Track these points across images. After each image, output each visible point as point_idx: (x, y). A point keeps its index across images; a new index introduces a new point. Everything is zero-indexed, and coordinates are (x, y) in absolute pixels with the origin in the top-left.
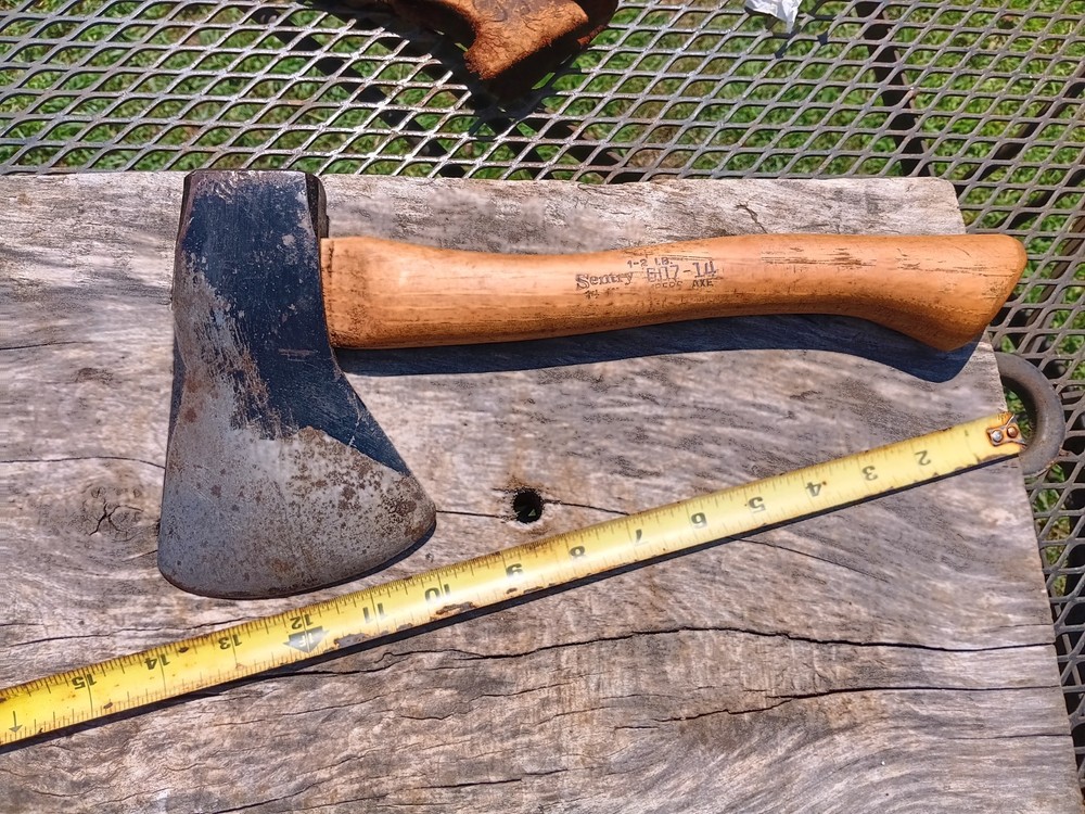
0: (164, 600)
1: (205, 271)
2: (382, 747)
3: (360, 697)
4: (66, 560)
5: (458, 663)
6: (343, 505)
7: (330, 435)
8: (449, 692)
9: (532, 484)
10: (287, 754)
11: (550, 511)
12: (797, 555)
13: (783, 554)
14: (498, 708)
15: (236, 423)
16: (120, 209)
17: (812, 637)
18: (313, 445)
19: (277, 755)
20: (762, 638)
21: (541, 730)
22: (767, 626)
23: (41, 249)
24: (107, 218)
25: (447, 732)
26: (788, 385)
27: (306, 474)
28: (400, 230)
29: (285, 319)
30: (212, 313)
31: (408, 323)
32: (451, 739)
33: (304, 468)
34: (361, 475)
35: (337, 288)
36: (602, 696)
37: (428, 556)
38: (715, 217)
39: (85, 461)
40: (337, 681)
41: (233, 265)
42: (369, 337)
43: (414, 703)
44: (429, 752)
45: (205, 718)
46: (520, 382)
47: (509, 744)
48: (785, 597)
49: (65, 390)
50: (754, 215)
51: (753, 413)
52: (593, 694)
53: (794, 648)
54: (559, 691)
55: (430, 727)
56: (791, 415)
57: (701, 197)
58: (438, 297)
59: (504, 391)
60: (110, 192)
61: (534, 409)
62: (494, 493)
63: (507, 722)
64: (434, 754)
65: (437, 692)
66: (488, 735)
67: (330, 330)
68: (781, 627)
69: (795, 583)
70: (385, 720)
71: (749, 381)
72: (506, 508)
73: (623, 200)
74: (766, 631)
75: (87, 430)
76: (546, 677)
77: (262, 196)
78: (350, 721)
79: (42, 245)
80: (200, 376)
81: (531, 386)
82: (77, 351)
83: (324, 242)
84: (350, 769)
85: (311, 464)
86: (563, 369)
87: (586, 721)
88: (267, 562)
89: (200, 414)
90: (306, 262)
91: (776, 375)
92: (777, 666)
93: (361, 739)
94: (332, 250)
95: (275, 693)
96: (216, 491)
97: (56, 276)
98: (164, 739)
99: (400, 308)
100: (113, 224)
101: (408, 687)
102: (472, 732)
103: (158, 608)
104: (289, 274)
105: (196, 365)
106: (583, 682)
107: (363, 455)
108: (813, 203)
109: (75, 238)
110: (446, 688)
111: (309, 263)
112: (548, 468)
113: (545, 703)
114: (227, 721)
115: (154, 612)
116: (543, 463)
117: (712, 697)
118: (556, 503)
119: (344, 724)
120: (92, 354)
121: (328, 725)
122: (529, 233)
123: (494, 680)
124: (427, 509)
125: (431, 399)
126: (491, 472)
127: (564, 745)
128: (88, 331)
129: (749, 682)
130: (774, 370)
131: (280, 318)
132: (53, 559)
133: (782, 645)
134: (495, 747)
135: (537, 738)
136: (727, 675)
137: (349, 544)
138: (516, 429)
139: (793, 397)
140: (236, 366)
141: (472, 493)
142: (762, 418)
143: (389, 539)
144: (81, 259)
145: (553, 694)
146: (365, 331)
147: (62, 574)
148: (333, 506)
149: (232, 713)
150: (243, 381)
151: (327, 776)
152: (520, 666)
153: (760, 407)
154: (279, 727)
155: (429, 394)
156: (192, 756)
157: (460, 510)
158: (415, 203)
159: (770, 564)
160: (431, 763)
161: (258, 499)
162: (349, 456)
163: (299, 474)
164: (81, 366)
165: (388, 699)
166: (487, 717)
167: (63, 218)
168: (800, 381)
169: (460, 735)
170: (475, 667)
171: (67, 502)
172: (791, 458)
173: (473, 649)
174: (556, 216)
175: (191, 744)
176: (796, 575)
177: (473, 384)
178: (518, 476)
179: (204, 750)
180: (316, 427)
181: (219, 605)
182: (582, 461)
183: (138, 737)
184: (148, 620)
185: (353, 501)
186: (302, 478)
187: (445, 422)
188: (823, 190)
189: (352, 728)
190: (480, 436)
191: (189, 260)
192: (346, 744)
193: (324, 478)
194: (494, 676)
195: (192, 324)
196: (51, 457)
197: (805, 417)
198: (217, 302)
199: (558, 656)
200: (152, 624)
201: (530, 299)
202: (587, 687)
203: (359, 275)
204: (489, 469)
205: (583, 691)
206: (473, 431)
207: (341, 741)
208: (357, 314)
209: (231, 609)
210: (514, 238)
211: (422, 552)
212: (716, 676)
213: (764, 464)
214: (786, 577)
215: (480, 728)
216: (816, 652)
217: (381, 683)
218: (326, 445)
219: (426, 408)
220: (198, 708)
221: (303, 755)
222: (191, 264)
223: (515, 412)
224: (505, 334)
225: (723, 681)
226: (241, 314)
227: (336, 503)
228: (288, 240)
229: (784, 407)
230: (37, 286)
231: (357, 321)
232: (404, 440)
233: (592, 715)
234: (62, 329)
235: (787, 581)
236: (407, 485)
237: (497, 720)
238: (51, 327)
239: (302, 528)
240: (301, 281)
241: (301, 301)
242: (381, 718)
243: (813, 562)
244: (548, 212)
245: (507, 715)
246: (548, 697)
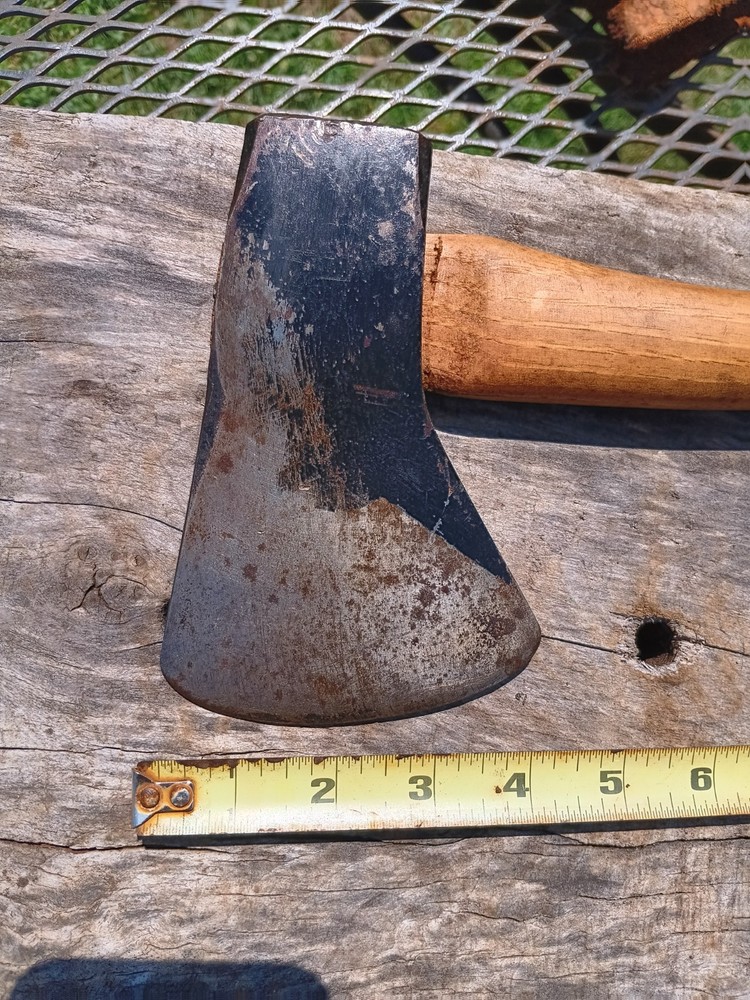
0: (164, 713)
1: (266, 262)
2: (440, 949)
3: (414, 879)
4: (36, 642)
5: (550, 849)
6: (418, 614)
7: (409, 513)
8: (534, 886)
9: (666, 612)
10: (311, 944)
11: (689, 654)
14: (598, 915)
15: (286, 481)
16: (145, 166)
18: (385, 524)
19: (298, 944)
21: (652, 950)
23: (35, 210)
24: (126, 177)
25: (526, 940)
27: (373, 564)
28: (514, 230)
29: (367, 343)
30: (269, 323)
31: (535, 367)
32: (531, 950)
33: (370, 555)
34: (445, 576)
35: (440, 302)
36: (736, 914)
37: (518, 696)
39: (71, 508)
40: (386, 853)
41: (305, 258)
42: (477, 381)
43: (486, 895)
44: (499, 962)
45: (206, 882)
46: (661, 466)
47: (607, 965)
49: (49, 406)
52: (725, 910)
54: (680, 901)
55: (504, 931)
58: (584, 334)
59: (637, 477)
60: (133, 142)
61: (676, 506)
62: (614, 619)
63: (608, 934)
64: (507, 967)
65: (518, 885)
66: (580, 949)
67: (423, 367)
70: (446, 914)
72: (627, 642)
75: (77, 465)
76: (666, 879)
77: (356, 162)
78: (399, 910)
79: (37, 204)
80: (242, 411)
81: (675, 474)
82: (69, 354)
83: (431, 239)
84: (394, 974)
85: (381, 551)
86: (723, 455)
87: (713, 945)
88: (309, 678)
89: (238, 463)
90: (406, 263)
93: (410, 935)
94: (438, 250)
95: (303, 860)
96: (250, 572)
97: (46, 245)
98: (148, 903)
99: (530, 344)
100: (135, 185)
101: (480, 873)
102: (559, 943)
103: (155, 723)
104: (381, 278)
105: (239, 394)
106: (713, 892)
107: (451, 547)
109: (82, 200)
110: (531, 881)
111: (411, 265)
112: (692, 592)
113: (661, 915)
114: (234, 890)
115: (148, 728)
116: (685, 586)
118: (698, 642)
119: (390, 913)
120: (91, 361)
121: (371, 912)
122: (688, 259)
123: (594, 879)
124: (529, 632)
125: (538, 477)
126: (613, 588)
127: (681, 973)
128: (88, 329)
131: (362, 340)
132: (17, 639)
134: (588, 966)
135: (644, 960)
137: (420, 667)
138: (652, 533)
140: (293, 402)
141: (585, 615)
143: (474, 668)
144: (87, 228)
145: (673, 906)
146: (475, 371)
147: (27, 661)
148: (405, 613)
149: (242, 880)
150: (301, 423)
151: (362, 980)
152: (631, 863)
154: (304, 907)
155: (536, 469)
156: (184, 932)
157: (567, 636)
158: (537, 200)
160: (502, 979)
161: (305, 590)
162: (433, 547)
163: (363, 562)
164: (75, 377)
165: (452, 887)
166: (581, 925)
167: (68, 170)
169: (542, 945)
170: (572, 856)
171: (44, 562)
174: (726, 240)
175: (184, 916)
177: (598, 460)
178: (652, 598)
179: (201, 926)
180: (392, 500)
181: (236, 728)
182: (738, 589)
183: (113, 898)
184: (141, 739)
185: (431, 609)
186: (367, 568)
187: (553, 510)
189: (401, 920)
190: (600, 536)
191: (245, 242)
192: (391, 940)
193: (396, 573)
194: (596, 871)
195: (239, 335)
196: (25, 497)
198: (278, 309)
199: (683, 854)
200: (145, 744)
201: (716, 351)
202: (719, 900)
203: (475, 288)
204: (611, 584)
205: (712, 905)
206: (594, 529)
207: (385, 935)
208: (464, 349)
209: (253, 736)
210: (667, 263)
211: (511, 689)
215: (571, 939)
217: (443, 862)
218: (404, 526)
219: (531, 488)
220: (197, 867)
221: (333, 948)
222: (247, 249)
223: (654, 508)
224: (669, 398)
226: (309, 329)
227: (409, 609)
228: (386, 228)
230: (27, 259)
231: (463, 358)
232: (499, 527)
233: (721, 940)
234: (55, 322)
236: (505, 595)
237: (596, 930)
238: (39, 317)
239: (359, 638)
240: (396, 291)
241: (393, 319)
242: (440, 911)
244: (714, 233)
245: (608, 926)
246: (664, 908)
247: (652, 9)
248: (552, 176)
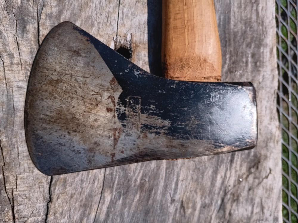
5: (36, 8)
9: (134, 56)
12: (96, 206)
13: (97, 198)
14: (9, 29)
17: (49, 216)
20: (48, 186)
22: (55, 189)
26: (188, 199)
36: (14, 89)
38: (266, 157)
48: (72, 199)
50: (267, 177)
51: (173, 180)
52: (15, 84)
53: (41, 205)
54: (18, 64)
56: (173, 201)
57: (274, 150)
62: (129, 35)
68: (55, 197)
69: (81, 205)
71: (190, 178)
72: (121, 42)
73: (271, 112)
74: (52, 189)
76: (26, 57)
91: (193, 192)
92: (31, 195)
108: (272, 207)
113: (11, 56)
117: (13, 156)
122: (256, 63)
123: (25, 27)
126: (141, 34)
129: (21, 178)
130: (196, 192)
133: (44, 198)
136: (26, 165)
139: (182, 202)
141: (129, 23)
142: (171, 183)
145: (16, 61)
152: (32, 42)
153: (177, 184)
157: (121, 15)
159: (92, 191)
166: (4, 22)
168: (190, 205)
170: (33, 17)
172: (150, 202)
173: (43, 17)
174: (263, 78)
176: (86, 206)
178: (139, 50)
188: (278, 212)
194: (28, 27)
197: (172, 209)
202: (20, 81)
204: (142, 33)
205: (17, 78)
210: (253, 56)
212: (25, 158)
213: (147, 185)
214: (84, 200)
216: (40, 218)
225: (22, 163)
229: (177, 197)
233: (2, 83)
235: (82, 201)
243: (93, 216)
244: (265, 73)
245: (5, 34)
246: (14, 57)
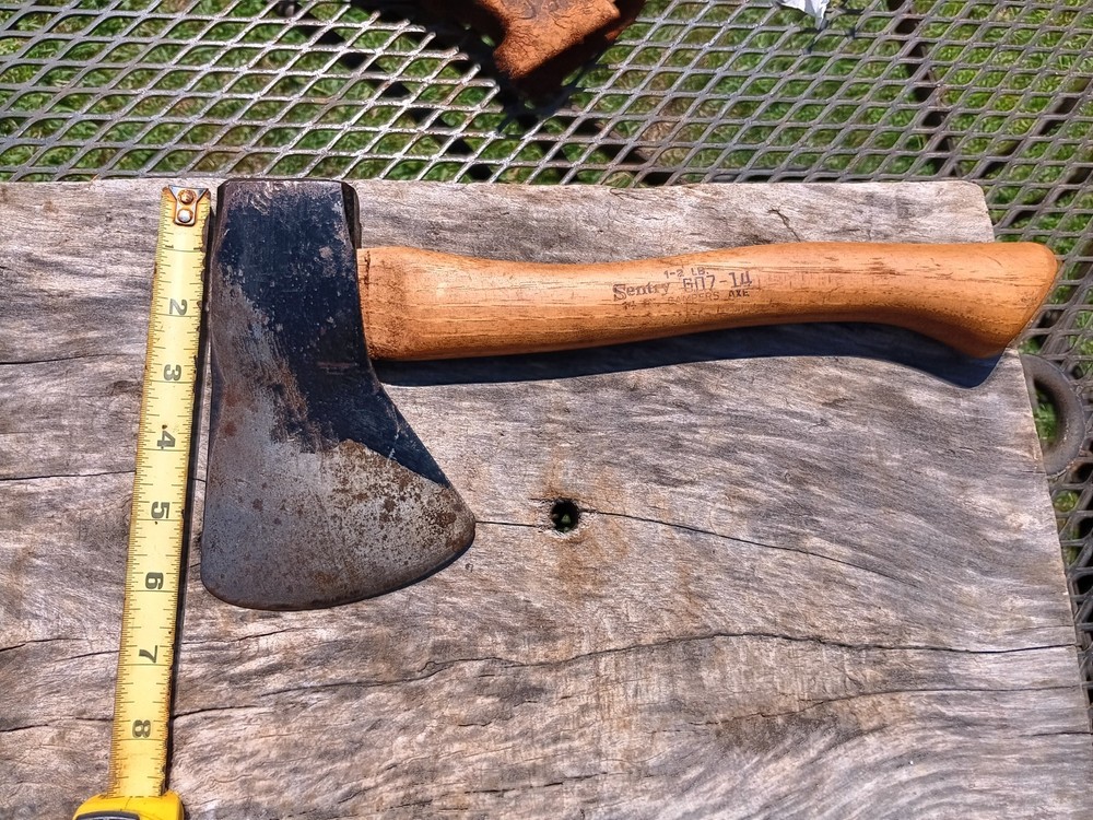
0: (209, 613)
1: (242, 284)
2: (426, 755)
3: (403, 706)
4: (108, 575)
5: (499, 671)
6: (385, 518)
7: (370, 448)
8: (490, 700)
9: (568, 494)
10: (333, 762)
11: (587, 519)
12: (828, 562)
13: (815, 561)
14: (539, 715)
15: (276, 436)
16: (150, 216)
17: (842, 641)
18: (352, 458)
19: (323, 765)
20: (794, 643)
21: (582, 735)
22: (799, 631)
23: (69, 259)
24: (136, 226)
25: (489, 740)
26: (821, 392)
27: (348, 487)
28: (432, 237)
29: (323, 331)
30: (250, 327)
31: (445, 335)
32: (493, 747)
33: (345, 481)
34: (401, 489)
35: (373, 299)
36: (639, 702)
37: (467, 566)
38: (747, 222)
39: (123, 475)
40: (381, 691)
41: (270, 278)
42: (407, 349)
43: (456, 711)
44: (471, 759)
45: (251, 729)
46: (556, 391)
47: (549, 750)
48: (816, 602)
49: (98, 403)
50: (786, 220)
51: (786, 421)
52: (631, 700)
53: (825, 654)
54: (598, 697)
55: (472, 735)
56: (824, 422)
57: (734, 202)
58: (476, 309)
59: (539, 401)
60: (138, 199)
61: (568, 418)
62: (531, 503)
63: (548, 728)
64: (477, 761)
65: (479, 700)
66: (529, 741)
67: (368, 343)
68: (812, 632)
69: (826, 588)
70: (428, 729)
71: (782, 389)
72: (544, 517)
73: (656, 205)
74: (798, 636)
75: (124, 444)
76: (585, 683)
77: (298, 207)
78: (394, 730)
79: (71, 254)
80: (238, 390)
81: (565, 396)
82: (109, 363)
83: (361, 253)
84: (396, 776)
85: (352, 478)
86: (599, 378)
87: (625, 726)
88: (311, 574)
89: (240, 428)
90: (344, 274)
91: (808, 382)
92: (809, 671)
93: (404, 747)
94: (368, 261)
95: (320, 704)
96: (257, 505)
97: (82, 285)
98: (211, 751)
99: (439, 321)
100: (143, 231)
101: (450, 695)
102: (513, 738)
103: (203, 621)
104: (327, 286)
105: (233, 379)
106: (621, 689)
107: (403, 467)
108: (845, 208)
109: (105, 248)
110: (488, 696)
111: (347, 275)
112: (585, 477)
113: (584, 709)
114: (273, 732)
115: (198, 625)
116: (579, 472)
117: (747, 701)
118: (592, 512)
119: (388, 733)
120: (125, 367)
121: (374, 734)
122: (566, 239)
123: (534, 688)
124: (466, 520)
125: (467, 409)
126: (527, 481)
127: (604, 750)
128: (119, 343)
129: (782, 687)
130: (808, 377)
131: (319, 331)
132: (94, 574)
133: (814, 650)
134: (536, 754)
135: (576, 743)
136: (761, 680)
137: (391, 555)
138: (553, 439)
139: (825, 404)
140: (275, 380)
141: (510, 503)
142: (794, 426)
143: (430, 551)
144: (111, 269)
145: (593, 701)
146: (404, 343)
147: (104, 589)
148: (375, 519)
149: (277, 725)
150: (282, 394)
151: (372, 785)
152: (559, 674)
153: (793, 414)
154: (324, 737)
155: (466, 404)
156: (240, 767)
157: (498, 520)
158: (447, 209)
159: (802, 570)
160: (474, 770)
161: (300, 512)
162: (390, 469)
163: (340, 487)
164: (115, 379)
165: (431, 708)
166: (527, 724)
167: (91, 226)
168: (832, 388)
169: (502, 742)
170: (517, 674)
171: (107, 517)
172: (823, 465)
173: (514, 657)
174: (589, 222)
175: (237, 756)
176: (828, 580)
177: (510, 394)
178: (556, 486)
179: (251, 761)
180: (356, 440)
181: (263, 617)
182: (617, 471)
183: (184, 750)
184: (193, 633)
185: (394, 513)
186: (344, 491)
187: (481, 432)
188: (854, 194)
189: (396, 737)
190: (516, 446)
191: (225, 273)
192: (391, 753)
193: (365, 491)
194: (534, 683)
195: (230, 337)
196: (88, 472)
197: (837, 424)
198: (255, 316)
199: (596, 664)
200: (197, 637)
201: (567, 310)
202: (626, 693)
203: (396, 287)
204: (526, 479)
205: (621, 698)
206: (510, 440)
207: (386, 750)
208: (395, 327)
209: (276, 621)
210: (548, 245)
211: (462, 562)
212: (750, 681)
213: (797, 472)
214: (818, 583)
215: (522, 734)
216: (846, 656)
217: (422, 691)
218: (367, 457)
219: (463, 418)
220: (243, 720)
221: (348, 764)
222: (228, 277)
223: (553, 422)
224: (544, 345)
225: (758, 686)
226: (279, 328)
227: (378, 516)
228: (326, 252)
229: (817, 414)
230: (68, 296)
231: (395, 334)
232: (441, 450)
233: (630, 722)
234: (95, 341)
235: (818, 587)
236: (447, 496)
237: (539, 726)
238: (84, 339)
239: (344, 540)
240: (339, 294)
241: (340, 314)
242: (425, 726)
243: (843, 568)
244: (580, 217)
245: (547, 722)
246: (587, 704)
247: (525, 47)
248: (456, 190)
